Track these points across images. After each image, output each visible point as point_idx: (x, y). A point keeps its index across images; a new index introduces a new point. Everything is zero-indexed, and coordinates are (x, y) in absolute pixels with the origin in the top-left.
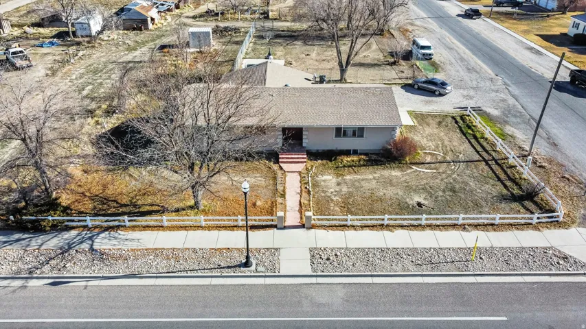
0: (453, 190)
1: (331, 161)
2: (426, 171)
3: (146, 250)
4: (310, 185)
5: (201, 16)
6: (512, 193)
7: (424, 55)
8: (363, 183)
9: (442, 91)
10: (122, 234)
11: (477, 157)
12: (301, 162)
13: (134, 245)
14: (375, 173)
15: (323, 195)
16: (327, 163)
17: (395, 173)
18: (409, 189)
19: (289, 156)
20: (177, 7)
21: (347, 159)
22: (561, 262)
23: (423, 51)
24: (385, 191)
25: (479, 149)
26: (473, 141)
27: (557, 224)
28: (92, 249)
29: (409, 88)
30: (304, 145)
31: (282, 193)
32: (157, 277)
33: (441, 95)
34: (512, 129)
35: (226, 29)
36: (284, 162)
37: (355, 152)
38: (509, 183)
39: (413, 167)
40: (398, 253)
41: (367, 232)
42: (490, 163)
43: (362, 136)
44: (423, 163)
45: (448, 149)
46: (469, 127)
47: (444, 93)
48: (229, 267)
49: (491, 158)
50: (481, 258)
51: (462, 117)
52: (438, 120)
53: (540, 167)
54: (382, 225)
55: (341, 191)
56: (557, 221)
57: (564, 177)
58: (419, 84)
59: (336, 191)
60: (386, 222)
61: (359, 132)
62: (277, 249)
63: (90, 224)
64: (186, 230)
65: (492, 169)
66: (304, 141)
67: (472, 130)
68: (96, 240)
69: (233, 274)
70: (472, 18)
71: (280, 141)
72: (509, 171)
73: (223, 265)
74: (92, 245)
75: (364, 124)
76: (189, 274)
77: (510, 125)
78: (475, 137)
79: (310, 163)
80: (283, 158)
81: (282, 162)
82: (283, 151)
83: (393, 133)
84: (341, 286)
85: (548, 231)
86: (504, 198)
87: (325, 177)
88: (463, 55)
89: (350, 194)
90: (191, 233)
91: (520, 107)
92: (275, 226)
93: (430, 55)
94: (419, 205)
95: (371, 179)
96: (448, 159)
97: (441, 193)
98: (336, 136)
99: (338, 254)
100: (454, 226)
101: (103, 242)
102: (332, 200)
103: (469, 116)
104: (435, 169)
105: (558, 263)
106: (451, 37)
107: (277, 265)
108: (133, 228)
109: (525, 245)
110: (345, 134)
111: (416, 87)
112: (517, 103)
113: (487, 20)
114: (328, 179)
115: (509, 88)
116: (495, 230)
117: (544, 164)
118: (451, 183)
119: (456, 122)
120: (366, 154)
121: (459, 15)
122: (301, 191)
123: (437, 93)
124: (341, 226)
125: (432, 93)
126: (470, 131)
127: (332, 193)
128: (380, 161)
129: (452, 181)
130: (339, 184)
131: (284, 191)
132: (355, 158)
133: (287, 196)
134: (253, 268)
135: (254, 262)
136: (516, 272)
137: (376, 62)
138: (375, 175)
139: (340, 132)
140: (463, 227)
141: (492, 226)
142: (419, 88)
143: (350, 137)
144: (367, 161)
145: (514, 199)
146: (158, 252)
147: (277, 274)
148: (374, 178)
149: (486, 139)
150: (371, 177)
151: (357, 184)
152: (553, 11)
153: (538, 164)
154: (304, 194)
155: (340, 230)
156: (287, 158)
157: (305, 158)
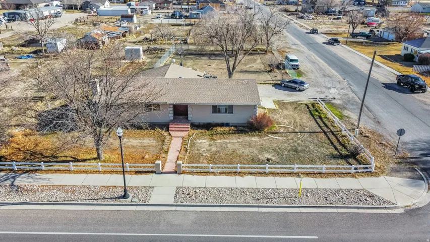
0: (296, 151)
1: (208, 130)
2: (278, 138)
3: (53, 186)
4: (189, 145)
5: (139, 42)
6: (341, 154)
7: (293, 65)
8: (228, 145)
9: (301, 88)
10: (38, 175)
11: (319, 130)
12: (186, 131)
13: (44, 183)
14: (240, 139)
15: (197, 152)
16: (205, 132)
17: (254, 139)
18: (263, 149)
19: (177, 126)
20: (124, 36)
21: (219, 129)
22: (368, 199)
23: (292, 63)
24: (244, 150)
25: (322, 124)
26: (318, 120)
27: (370, 173)
28: (12, 185)
29: (277, 86)
30: (189, 119)
31: (166, 150)
32: (54, 204)
33: (300, 90)
34: (349, 112)
35: (155, 49)
36: (173, 131)
37: (228, 125)
38: (339, 147)
39: (269, 135)
40: (243, 191)
41: (224, 177)
42: (328, 133)
43: (232, 113)
44: (277, 133)
45: (298, 124)
46: (317, 111)
47: (303, 89)
48: (111, 198)
49: (329, 130)
50: (307, 196)
51: (313, 105)
52: (294, 106)
53: (365, 136)
54: (236, 172)
55: (211, 150)
56: (371, 172)
57: (382, 143)
58: (285, 83)
59: (207, 150)
60: (239, 170)
61: (230, 109)
62: (151, 187)
63: (16, 168)
64: (86, 173)
65: (329, 138)
66: (189, 115)
67: (319, 113)
68: (17, 179)
69: (113, 203)
70: (333, 45)
71: (171, 116)
72: (341, 139)
73: (107, 197)
74: (13, 182)
75: (232, 103)
76: (80, 202)
77: (348, 110)
78: (320, 118)
79: (193, 131)
80: (172, 127)
81: (171, 130)
82: (173, 122)
83: (254, 110)
84: (194, 213)
85: (362, 178)
86: (333, 157)
87: (201, 141)
88: (321, 66)
89: (217, 152)
90: (90, 175)
91: (357, 99)
92: (154, 172)
93: (297, 66)
94: (268, 160)
95: (235, 143)
96: (297, 130)
97: (286, 153)
98: (213, 113)
99: (198, 191)
100: (290, 174)
101: (22, 181)
102: (202, 156)
103: (318, 104)
104: (285, 137)
105: (366, 200)
106: (315, 56)
107: (148, 198)
108: (47, 172)
109: (342, 188)
110: (219, 111)
111: (283, 85)
112: (355, 96)
113: (344, 46)
114: (203, 143)
115: (352, 87)
116: (321, 177)
117: (367, 135)
118: (295, 146)
119: (308, 108)
120: (235, 126)
121: (324, 43)
122: (181, 150)
123: (297, 89)
124: (205, 172)
125: (294, 89)
126: (317, 113)
127: (204, 151)
128: (245, 131)
129: (296, 145)
130: (210, 145)
131: (168, 149)
132: (227, 129)
133: (169, 153)
134: (129, 199)
135: (131, 195)
136: (332, 206)
138: (239, 140)
139: (215, 109)
140: (297, 175)
141: (320, 174)
142: (285, 86)
143: (223, 113)
144: (235, 130)
145: (342, 157)
146: (60, 188)
147: (147, 203)
148: (238, 142)
149: (328, 119)
150: (236, 141)
151: (224, 145)
152: (392, 41)
153: (364, 135)
154: (183, 152)
155: (203, 175)
156: (175, 127)
157: (188, 128)
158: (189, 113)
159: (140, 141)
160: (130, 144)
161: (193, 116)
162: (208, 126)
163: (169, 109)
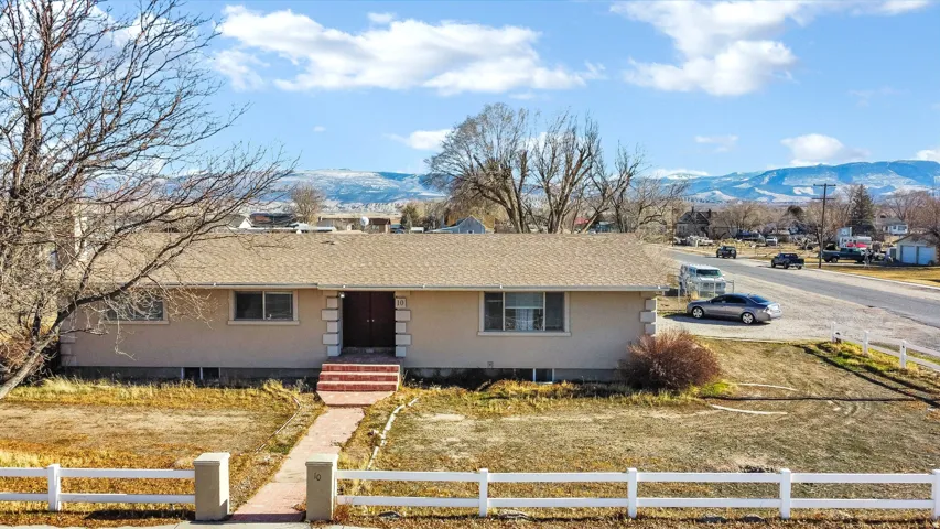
0: (861, 448)
1: (471, 389)
2: (754, 412)
4: (388, 427)
7: (706, 285)
8: (558, 429)
9: (759, 314)
12: (382, 389)
14: (599, 413)
15: (419, 447)
16: (459, 395)
17: (659, 414)
19: (349, 373)
21: (513, 387)
23: (704, 279)
24: (629, 444)
25: (893, 384)
26: (871, 375)
29: (681, 317)
30: (399, 352)
31: (285, 442)
33: (758, 323)
36: (332, 388)
37: (543, 376)
39: (716, 405)
43: (561, 328)
45: (808, 382)
46: (846, 356)
47: (764, 317)
51: (820, 346)
52: (762, 348)
54: (620, 516)
55: (484, 441)
58: (705, 307)
59: (463, 441)
61: (551, 313)
66: (399, 340)
67: (858, 360)
71: (332, 339)
75: (562, 284)
78: (874, 370)
79: (410, 391)
80: (330, 378)
81: (326, 388)
82: (336, 359)
87: (439, 417)
89: (514, 446)
92: (189, 515)
95: (585, 423)
96: (813, 394)
98: (487, 327)
103: (836, 343)
104: (781, 409)
110: (512, 323)
111: (698, 313)
113: (816, 270)
114: (450, 421)
115: (911, 317)
118: (846, 434)
119: (811, 352)
120: (575, 380)
122: (350, 441)
123: (747, 321)
124: (454, 517)
125: (734, 321)
126: (852, 362)
127: (452, 443)
129: (846, 431)
130: (480, 429)
131: (293, 441)
132: (541, 386)
133: (294, 449)
138: (598, 417)
143: (527, 329)
148: (596, 422)
149: (905, 371)
150: (584, 418)
151: (538, 430)
152: (932, 265)
154: (357, 447)
156: (342, 378)
157: (395, 379)
158: (399, 328)
159: (190, 419)
160: (141, 424)
161: (413, 334)
162: (472, 379)
163: (327, 315)
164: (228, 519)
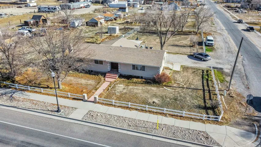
0: (176, 100)
1: (128, 79)
2: (169, 90)
3: (29, 99)
4: (111, 87)
5: (122, 23)
6: (205, 106)
7: (208, 44)
8: (135, 90)
10: (26, 93)
11: (201, 88)
12: (113, 78)
13: (26, 97)
15: (113, 92)
17: (154, 89)
18: (155, 96)
19: (110, 75)
20: (115, 20)
21: (135, 80)
22: (202, 139)
23: (208, 42)
24: (142, 95)
26: (205, 82)
27: (216, 122)
28: (11, 96)
29: (191, 56)
30: (119, 71)
31: (97, 88)
32: (23, 109)
33: (204, 61)
35: (128, 28)
36: (107, 77)
38: (208, 101)
39: (165, 88)
40: (124, 119)
41: (120, 109)
42: (206, 91)
43: (144, 70)
44: (171, 87)
45: (189, 82)
46: (208, 75)
47: (206, 60)
48: (51, 111)
49: (208, 89)
50: (162, 129)
51: (207, 71)
52: (193, 70)
53: (231, 96)
54: (128, 107)
55: (123, 91)
56: (218, 121)
57: (241, 103)
58: (196, 55)
59: (120, 91)
60: (130, 106)
61: (143, 68)
62: (75, 108)
63: (17, 88)
64: (48, 95)
65: (204, 94)
67: (208, 77)
68: (15, 93)
69: (50, 114)
70: (249, 31)
71: (109, 68)
72: (212, 96)
73: (50, 110)
74: (13, 95)
75: (144, 64)
76: (35, 110)
78: (207, 80)
79: (119, 79)
80: (107, 75)
81: (106, 77)
82: (109, 72)
83: (158, 70)
84: (88, 127)
85: (209, 124)
86: (199, 107)
87: (120, 85)
88: (230, 46)
89: (126, 93)
90: (50, 97)
91: (243, 70)
92: (82, 100)
93: (212, 44)
94: (154, 102)
95: (139, 90)
96: (185, 86)
97: (168, 100)
98: (133, 69)
99: (99, 115)
100: (161, 114)
101: (17, 95)
102: (116, 94)
103: (211, 70)
104: (174, 89)
105: (201, 139)
106: (231, 38)
107: (70, 114)
108: (31, 92)
109: (190, 128)
110: (137, 69)
112: (243, 68)
113: (257, 32)
114: (121, 87)
115: (244, 62)
116: (181, 119)
117: (233, 95)
118: (177, 96)
119: (203, 73)
120: (145, 79)
121: (243, 30)
123: (203, 60)
124: (108, 104)
125: (201, 59)
126: (206, 77)
127: (118, 91)
128: (150, 82)
129: (178, 96)
130: (124, 89)
131: (98, 88)
132: (140, 80)
133: (98, 90)
134: (59, 113)
135: (62, 111)
136: (175, 139)
137: (184, 45)
139: (134, 67)
140: (165, 115)
141: (181, 117)
142: (195, 57)
143: (139, 70)
144: (144, 82)
145: (206, 108)
146: (31, 101)
147: (67, 117)
148: (142, 89)
149: (212, 81)
150: (141, 88)
151: (132, 90)
153: (231, 95)
154: (106, 90)
155: (108, 106)
156: (109, 76)
157: (117, 77)
158: (119, 68)
159: (87, 81)
160: (80, 82)
161: (121, 70)
162: (129, 77)
163: (108, 64)
164: (86, 101)
